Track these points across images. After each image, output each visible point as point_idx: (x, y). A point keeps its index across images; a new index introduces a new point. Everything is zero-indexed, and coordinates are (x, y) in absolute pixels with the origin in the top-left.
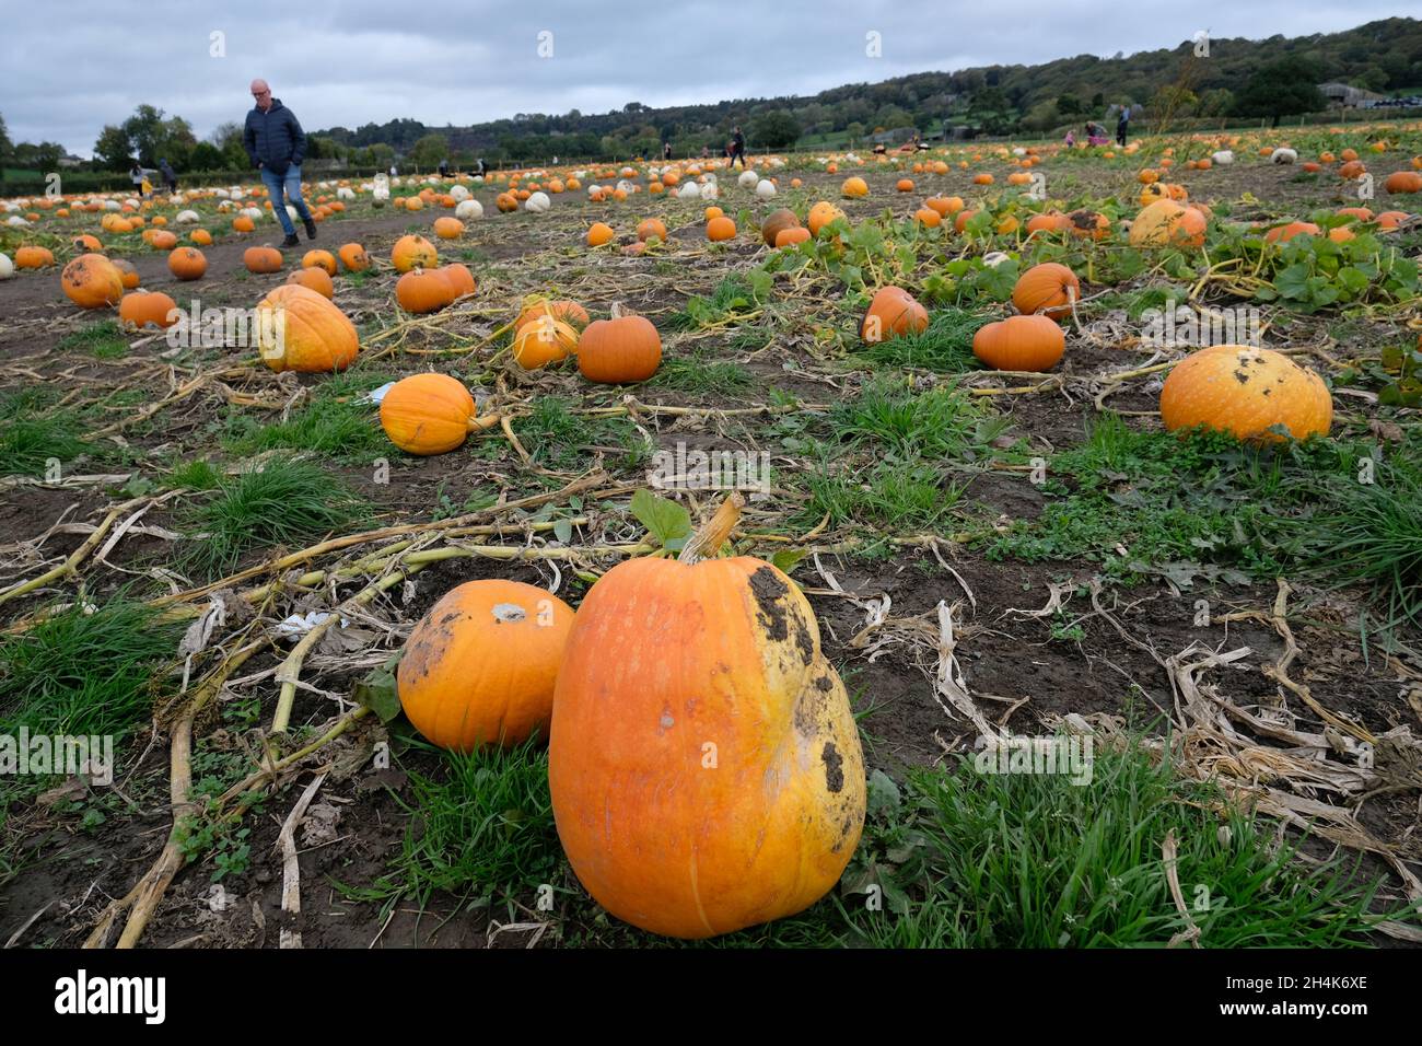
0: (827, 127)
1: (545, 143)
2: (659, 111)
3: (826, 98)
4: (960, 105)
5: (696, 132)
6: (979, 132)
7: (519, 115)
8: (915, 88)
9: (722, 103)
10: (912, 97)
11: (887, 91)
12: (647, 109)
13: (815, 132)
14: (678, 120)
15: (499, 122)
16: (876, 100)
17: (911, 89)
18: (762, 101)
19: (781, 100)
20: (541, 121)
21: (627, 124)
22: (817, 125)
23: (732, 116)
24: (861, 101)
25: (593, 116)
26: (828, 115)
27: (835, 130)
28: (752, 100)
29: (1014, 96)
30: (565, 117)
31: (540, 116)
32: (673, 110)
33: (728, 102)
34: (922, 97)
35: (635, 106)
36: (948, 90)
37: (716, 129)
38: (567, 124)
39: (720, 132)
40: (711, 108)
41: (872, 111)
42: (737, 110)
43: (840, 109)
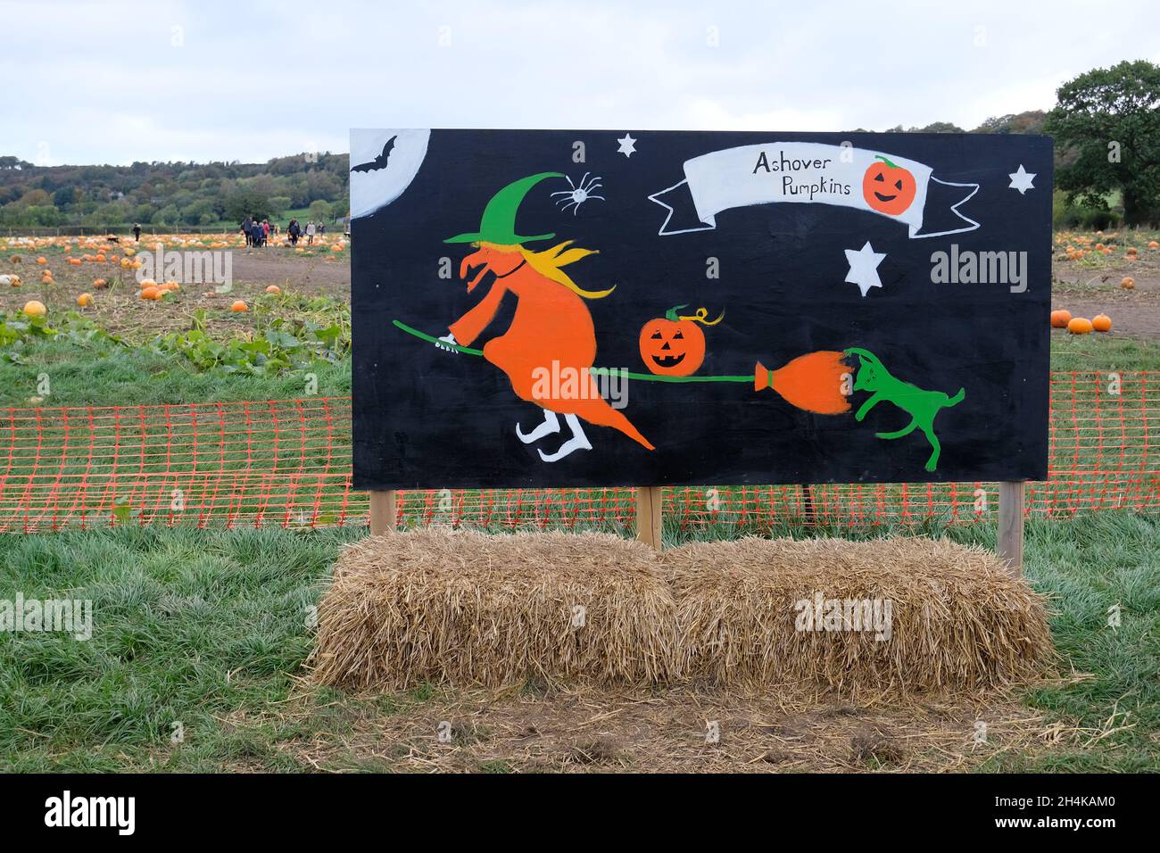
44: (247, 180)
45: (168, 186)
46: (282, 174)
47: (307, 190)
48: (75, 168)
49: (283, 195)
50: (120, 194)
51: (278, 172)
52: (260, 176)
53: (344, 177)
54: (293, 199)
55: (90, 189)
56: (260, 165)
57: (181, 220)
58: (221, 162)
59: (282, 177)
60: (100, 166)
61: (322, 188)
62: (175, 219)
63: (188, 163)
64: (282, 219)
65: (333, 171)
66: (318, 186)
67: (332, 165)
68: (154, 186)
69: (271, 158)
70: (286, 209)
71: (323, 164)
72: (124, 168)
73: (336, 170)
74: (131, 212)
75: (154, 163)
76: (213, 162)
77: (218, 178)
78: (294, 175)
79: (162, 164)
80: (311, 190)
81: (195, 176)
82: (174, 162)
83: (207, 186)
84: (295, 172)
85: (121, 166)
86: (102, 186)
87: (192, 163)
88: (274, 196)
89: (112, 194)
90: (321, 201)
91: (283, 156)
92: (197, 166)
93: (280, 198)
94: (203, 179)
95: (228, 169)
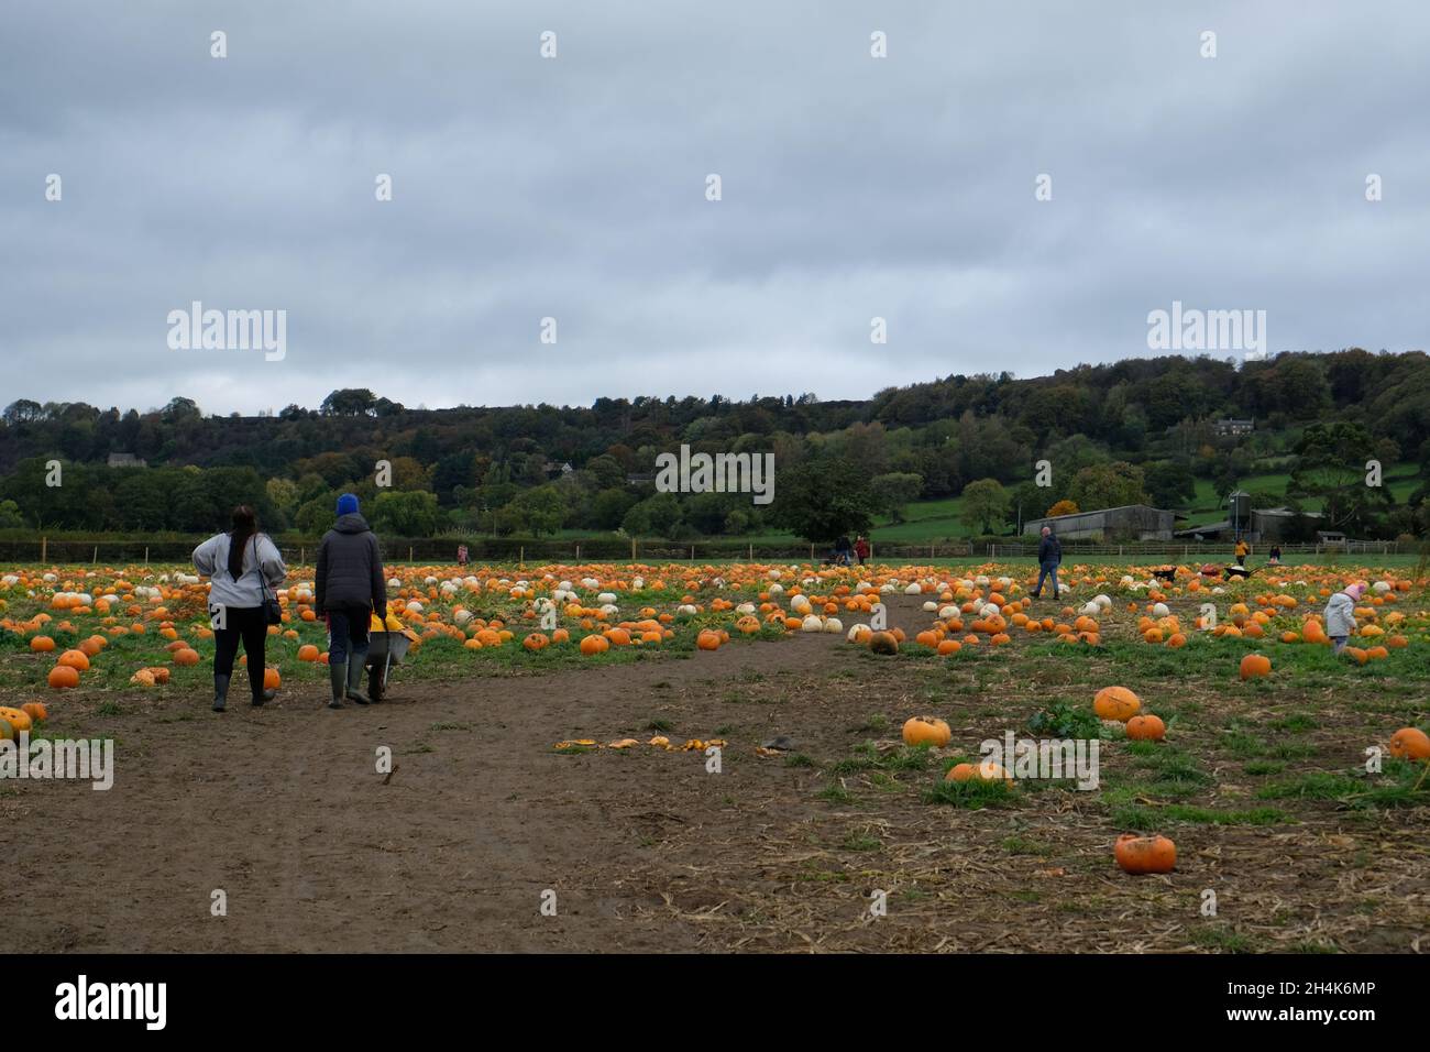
0: (906, 487)
1: (112, 489)
2: (423, 416)
3: (898, 409)
4: (1265, 445)
5: (534, 480)
6: (1321, 524)
7: (20, 405)
8: (1143, 398)
9: (603, 404)
10: (1133, 417)
11: (1065, 400)
12: (390, 410)
13: (873, 496)
14: (483, 444)
16: (1033, 421)
17: (1130, 399)
18: (718, 406)
19: (772, 406)
20: (87, 423)
21: (336, 447)
22: (878, 480)
24: (995, 422)
25: (235, 418)
26: (906, 453)
27: (927, 496)
28: (690, 401)
30: (154, 417)
31: (80, 410)
32: (462, 415)
33: (621, 403)
34: (1161, 422)
35: (360, 399)
36: (1231, 407)
37: (593, 477)
38: (160, 436)
39: (605, 481)
40: (570, 416)
43: (937, 440)
44: (829, 437)
46: (906, 423)
47: (959, 455)
48: (481, 412)
49: (906, 467)
50: (567, 467)
51: (897, 419)
52: (856, 428)
53: (1041, 430)
54: (926, 480)
55: (505, 457)
56: (858, 404)
57: (684, 523)
58: (778, 397)
59: (904, 430)
60: (530, 407)
62: (672, 523)
63: (709, 399)
64: (903, 522)
65: (1015, 415)
66: (982, 450)
67: (1014, 402)
68: (636, 450)
70: (910, 500)
71: (995, 401)
72: (578, 411)
73: (1023, 414)
74: (584, 506)
75: (639, 399)
76: (760, 397)
77: (767, 432)
78: (932, 424)
79: (656, 402)
81: (721, 428)
82: (679, 398)
84: (934, 418)
85: (573, 406)
86: (530, 449)
87: (716, 399)
88: (885, 471)
89: (549, 467)
90: (988, 480)
91: (909, 385)
92: (727, 406)
93: (898, 474)
94: (738, 435)
95: (792, 413)
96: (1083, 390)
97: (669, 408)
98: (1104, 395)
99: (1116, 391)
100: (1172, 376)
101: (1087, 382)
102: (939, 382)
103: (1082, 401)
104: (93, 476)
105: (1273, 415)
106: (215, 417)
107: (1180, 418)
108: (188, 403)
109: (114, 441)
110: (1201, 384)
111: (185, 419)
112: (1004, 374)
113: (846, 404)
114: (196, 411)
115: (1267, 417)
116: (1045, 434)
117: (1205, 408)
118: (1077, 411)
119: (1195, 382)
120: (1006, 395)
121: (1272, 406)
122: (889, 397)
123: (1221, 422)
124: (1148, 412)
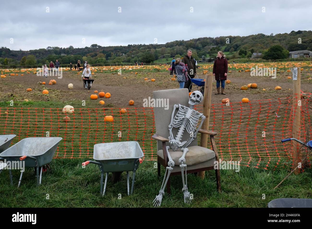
0: (168, 56)
1: (61, 58)
2: (104, 48)
3: (169, 45)
5: (119, 56)
7: (49, 47)
8: (201, 43)
9: (129, 45)
10: (200, 46)
11: (191, 43)
12: (100, 47)
13: (164, 57)
14: (112, 51)
15: (40, 50)
16: (186, 46)
19: (152, 45)
20: (58, 50)
21: (92, 52)
22: (164, 55)
23: (133, 50)
24: (181, 47)
25: (78, 48)
26: (169, 51)
27: (171, 57)
28: (141, 45)
29: (236, 47)
30: (67, 48)
31: (57, 48)
32: (110, 47)
33: (131, 45)
34: (204, 46)
35: (96, 45)
36: (213, 44)
37: (127, 55)
38: (68, 51)
40: (124, 47)
41: (185, 50)
42: (134, 48)
43: (173, 49)
44: (159, 49)
45: (136, 51)
46: (170, 47)
47: (176, 51)
48: (112, 47)
49: (169, 53)
50: (124, 54)
51: (168, 47)
52: (163, 48)
53: (187, 48)
54: (171, 55)
55: (115, 53)
56: (164, 45)
57: (138, 61)
59: (169, 48)
60: (119, 46)
61: (180, 51)
62: (137, 61)
63: (143, 44)
64: (168, 60)
67: (184, 44)
68: (133, 51)
69: (166, 43)
70: (169, 58)
71: (182, 44)
72: (126, 46)
73: (185, 46)
74: (125, 59)
75: (134, 45)
76: (150, 44)
77: (151, 49)
78: (173, 47)
79: (136, 45)
80: (177, 52)
81: (144, 48)
82: (139, 44)
83: (148, 51)
84: (173, 46)
85: (125, 46)
86: (118, 52)
87: (144, 44)
88: (166, 54)
89: (121, 54)
90: (178, 55)
91: (170, 42)
92: (146, 45)
93: (167, 54)
94: (147, 49)
95: (154, 46)
96: (193, 42)
97: (138, 46)
98: (196, 43)
99: (198, 42)
100: (205, 40)
101: (194, 41)
102: (174, 41)
103: (193, 44)
104: (59, 57)
105: (219, 45)
106: (76, 48)
107: (206, 46)
108: (72, 46)
109: (62, 52)
110: (209, 41)
111: (72, 49)
112: (183, 40)
113: (162, 45)
114: (73, 48)
115: (218, 45)
116: (188, 48)
117: (210, 44)
118: (193, 45)
119: (208, 41)
120: (183, 43)
121: (219, 44)
122: (167, 43)
123: (212, 46)
124: (202, 45)
